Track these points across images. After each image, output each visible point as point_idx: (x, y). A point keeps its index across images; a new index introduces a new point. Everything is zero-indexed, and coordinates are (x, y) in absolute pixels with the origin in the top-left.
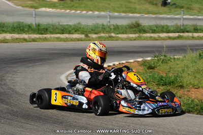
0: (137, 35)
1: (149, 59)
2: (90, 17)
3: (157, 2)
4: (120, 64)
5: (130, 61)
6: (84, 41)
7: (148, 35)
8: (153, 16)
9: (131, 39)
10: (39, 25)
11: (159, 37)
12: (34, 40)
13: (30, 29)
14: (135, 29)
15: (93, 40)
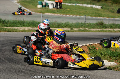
0: (101, 29)
3: (114, 11)
4: (89, 45)
5: (95, 43)
6: (70, 32)
7: (108, 29)
8: (112, 19)
9: (97, 32)
11: (114, 31)
14: (100, 26)
15: (75, 32)
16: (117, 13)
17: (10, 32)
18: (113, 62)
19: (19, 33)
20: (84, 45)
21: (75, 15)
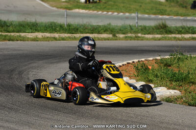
0: (163, 36)
2: (121, 18)
3: (187, 5)
4: (139, 61)
5: (149, 59)
6: (111, 40)
7: (173, 35)
8: (182, 18)
9: (155, 39)
11: (182, 37)
12: (63, 39)
13: (62, 29)
14: (161, 30)
15: (120, 40)
16: (191, 8)
17: (13, 40)
18: (175, 89)
19: (27, 42)
20: (131, 62)
21: (122, 12)
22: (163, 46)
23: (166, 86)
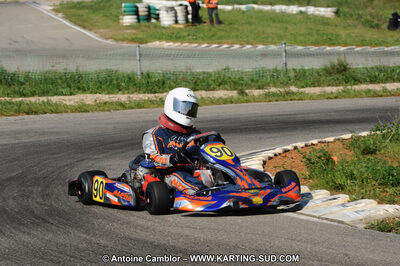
0: (341, 88)
1: (365, 134)
2: (248, 56)
3: (380, 23)
4: (306, 145)
5: (327, 139)
6: (237, 103)
7: (363, 87)
8: (372, 49)
9: (328, 97)
10: (148, 75)
11: (385, 90)
12: (140, 105)
13: (131, 84)
14: (337, 76)
15: (255, 102)
16: (389, 28)
17: (36, 113)
19: (65, 115)
20: (290, 147)
21: (248, 44)
22: (348, 111)
23: (374, 197)
